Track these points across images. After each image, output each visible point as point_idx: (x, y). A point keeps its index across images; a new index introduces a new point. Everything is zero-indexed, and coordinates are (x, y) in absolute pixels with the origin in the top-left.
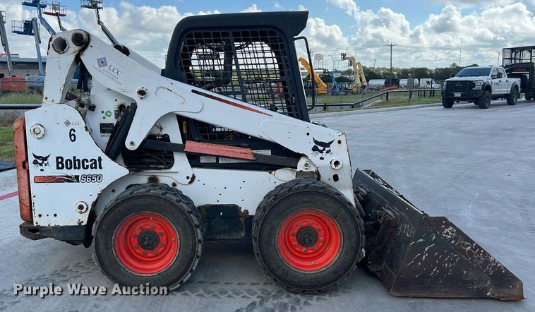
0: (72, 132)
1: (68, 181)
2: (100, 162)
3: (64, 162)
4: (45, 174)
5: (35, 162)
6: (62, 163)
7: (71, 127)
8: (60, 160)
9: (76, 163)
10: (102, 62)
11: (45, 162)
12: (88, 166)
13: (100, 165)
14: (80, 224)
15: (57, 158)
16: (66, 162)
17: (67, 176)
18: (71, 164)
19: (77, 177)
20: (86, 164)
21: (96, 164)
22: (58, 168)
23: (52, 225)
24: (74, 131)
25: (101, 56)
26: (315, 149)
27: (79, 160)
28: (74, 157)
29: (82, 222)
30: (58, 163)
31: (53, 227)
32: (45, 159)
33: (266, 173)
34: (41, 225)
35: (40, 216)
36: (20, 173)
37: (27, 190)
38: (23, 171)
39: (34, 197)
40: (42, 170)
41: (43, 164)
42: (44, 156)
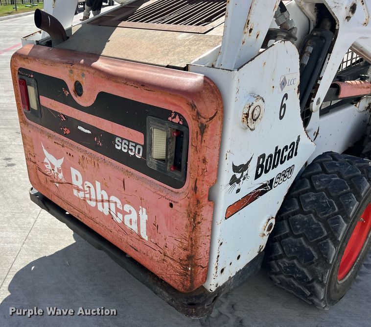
0: (284, 101)
1: (262, 193)
2: (297, 145)
3: (264, 163)
4: (240, 196)
5: (233, 180)
6: (262, 165)
8: (261, 160)
9: (277, 157)
11: (245, 173)
12: (285, 157)
13: (297, 149)
14: (259, 251)
15: (259, 159)
16: (267, 161)
17: (263, 186)
18: (271, 162)
19: (272, 181)
21: (294, 149)
22: (257, 177)
23: (233, 274)
24: (287, 98)
27: (280, 151)
28: (277, 148)
30: (258, 167)
31: (234, 277)
32: (245, 167)
34: (221, 285)
35: (222, 271)
36: (203, 213)
37: (209, 237)
38: (208, 206)
39: (221, 244)
40: (238, 191)
41: (241, 179)
42: (245, 163)
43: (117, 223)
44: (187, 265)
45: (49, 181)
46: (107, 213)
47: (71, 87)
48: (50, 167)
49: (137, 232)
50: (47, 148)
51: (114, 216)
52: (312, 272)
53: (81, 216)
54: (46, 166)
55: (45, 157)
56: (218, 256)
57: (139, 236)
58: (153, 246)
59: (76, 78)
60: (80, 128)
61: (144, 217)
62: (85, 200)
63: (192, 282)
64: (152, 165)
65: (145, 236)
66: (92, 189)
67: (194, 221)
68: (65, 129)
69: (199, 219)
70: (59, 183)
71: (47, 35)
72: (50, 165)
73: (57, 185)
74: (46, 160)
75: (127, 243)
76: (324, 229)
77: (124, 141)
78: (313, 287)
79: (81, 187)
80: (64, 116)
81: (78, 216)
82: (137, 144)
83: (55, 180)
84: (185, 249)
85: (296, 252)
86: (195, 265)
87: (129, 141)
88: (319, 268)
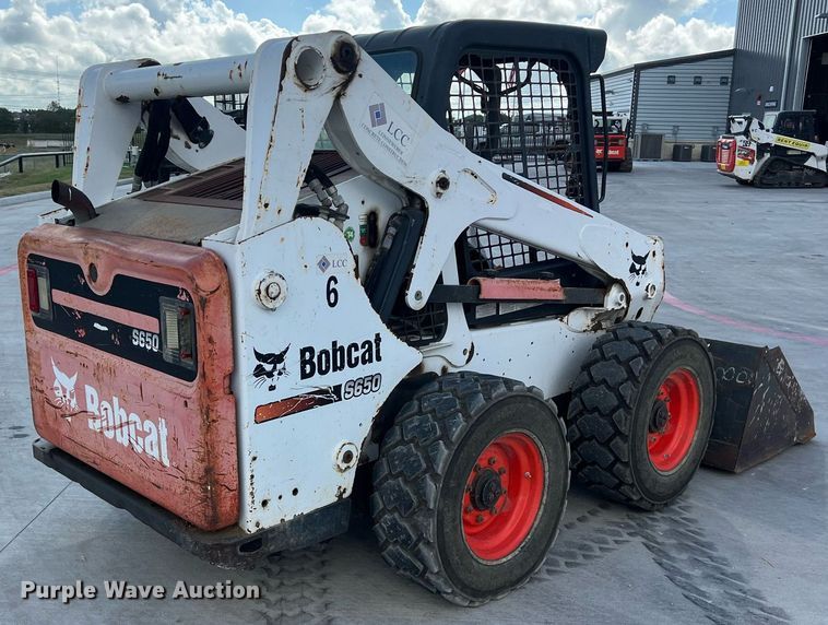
0: (332, 285)
1: (322, 402)
2: (378, 345)
3: (315, 360)
4: (277, 396)
5: (259, 372)
6: (310, 362)
7: (330, 272)
8: (308, 355)
9: (339, 356)
10: (378, 115)
11: (279, 366)
12: (357, 359)
13: (378, 352)
14: (340, 496)
15: (303, 352)
16: (320, 358)
17: (321, 392)
18: (328, 361)
19: (337, 389)
20: (355, 354)
21: (372, 351)
22: (304, 376)
23: (289, 517)
24: (336, 282)
25: (376, 101)
26: (633, 269)
27: (342, 348)
28: (334, 344)
29: (344, 491)
30: (304, 363)
31: (291, 522)
32: (278, 358)
33: (556, 322)
34: (266, 527)
35: (265, 503)
36: (219, 408)
37: (235, 446)
38: (225, 401)
39: (254, 459)
40: (272, 388)
41: (275, 373)
42: (277, 353)
43: (137, 454)
44: (206, 484)
45: (59, 417)
46: (126, 444)
47: (86, 271)
48: (61, 394)
49: (158, 458)
50: (58, 364)
51: (134, 443)
52: (415, 527)
53: (98, 461)
54: (56, 392)
55: (55, 378)
56: (252, 477)
57: (161, 463)
58: (174, 472)
59: (91, 260)
60: (97, 325)
61: (164, 432)
62: (101, 432)
63: (214, 508)
64: (168, 357)
65: (166, 462)
66: (110, 411)
67: (208, 417)
68: (80, 331)
69: (213, 416)
70: (71, 415)
71: (70, 213)
72: (61, 391)
73: (69, 419)
74: (56, 384)
75: (149, 481)
76: (422, 461)
77: (142, 333)
78: (419, 551)
79: (97, 413)
80: (79, 312)
81: (94, 463)
82: (153, 334)
83: (67, 413)
84: (203, 461)
85: (396, 500)
86: (215, 483)
87: (145, 332)
88: (421, 519)
